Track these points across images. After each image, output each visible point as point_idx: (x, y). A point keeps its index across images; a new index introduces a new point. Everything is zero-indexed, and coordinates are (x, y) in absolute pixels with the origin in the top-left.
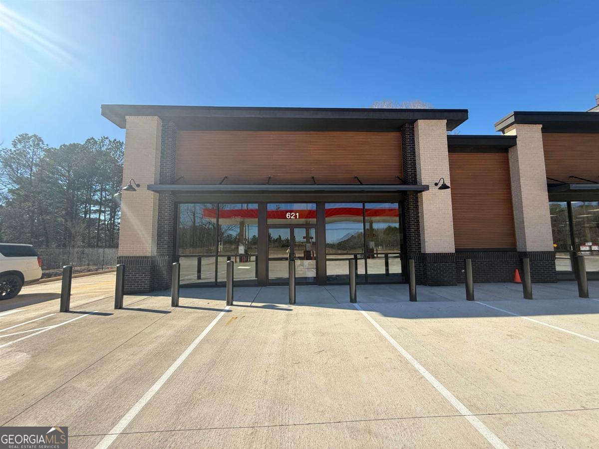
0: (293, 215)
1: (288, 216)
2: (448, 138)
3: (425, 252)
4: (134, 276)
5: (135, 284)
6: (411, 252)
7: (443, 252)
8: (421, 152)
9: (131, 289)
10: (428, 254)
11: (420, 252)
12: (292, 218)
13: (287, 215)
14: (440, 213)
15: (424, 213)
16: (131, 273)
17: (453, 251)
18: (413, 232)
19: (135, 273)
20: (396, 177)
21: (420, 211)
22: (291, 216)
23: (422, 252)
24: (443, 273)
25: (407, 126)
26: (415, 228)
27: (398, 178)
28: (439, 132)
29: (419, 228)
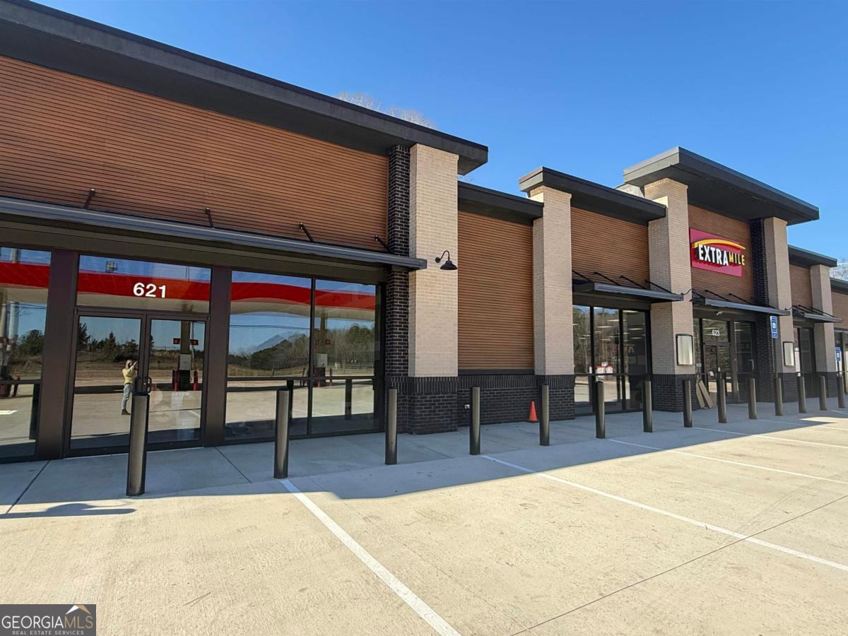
0: (151, 288)
1: (139, 291)
3: (414, 374)
6: (392, 375)
7: (441, 376)
8: (419, 200)
10: (419, 378)
11: (407, 374)
12: (147, 295)
13: (136, 289)
14: (442, 309)
15: (417, 308)
17: (455, 374)
18: (396, 340)
20: (376, 238)
21: (410, 303)
22: (146, 291)
23: (409, 376)
24: (439, 411)
25: (399, 150)
26: (400, 333)
27: (379, 240)
28: (446, 173)
29: (407, 333)
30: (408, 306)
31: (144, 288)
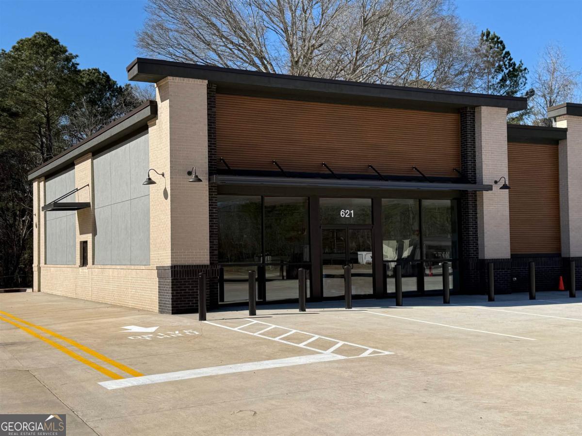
0: (347, 212)
1: (343, 215)
2: (508, 128)
3: (484, 257)
4: (191, 290)
5: (193, 301)
6: (469, 258)
7: (500, 258)
8: (483, 144)
9: (188, 306)
10: (487, 259)
11: (478, 257)
12: (346, 216)
13: (341, 213)
14: (499, 214)
15: (484, 214)
16: (187, 287)
17: (508, 256)
18: (471, 236)
19: (192, 287)
20: (454, 169)
21: (478, 211)
22: (346, 214)
23: (479, 258)
24: (500, 280)
25: (468, 110)
26: (473, 231)
27: (457, 170)
28: (499, 122)
29: (477, 231)
30: (477, 214)
31: (345, 213)
